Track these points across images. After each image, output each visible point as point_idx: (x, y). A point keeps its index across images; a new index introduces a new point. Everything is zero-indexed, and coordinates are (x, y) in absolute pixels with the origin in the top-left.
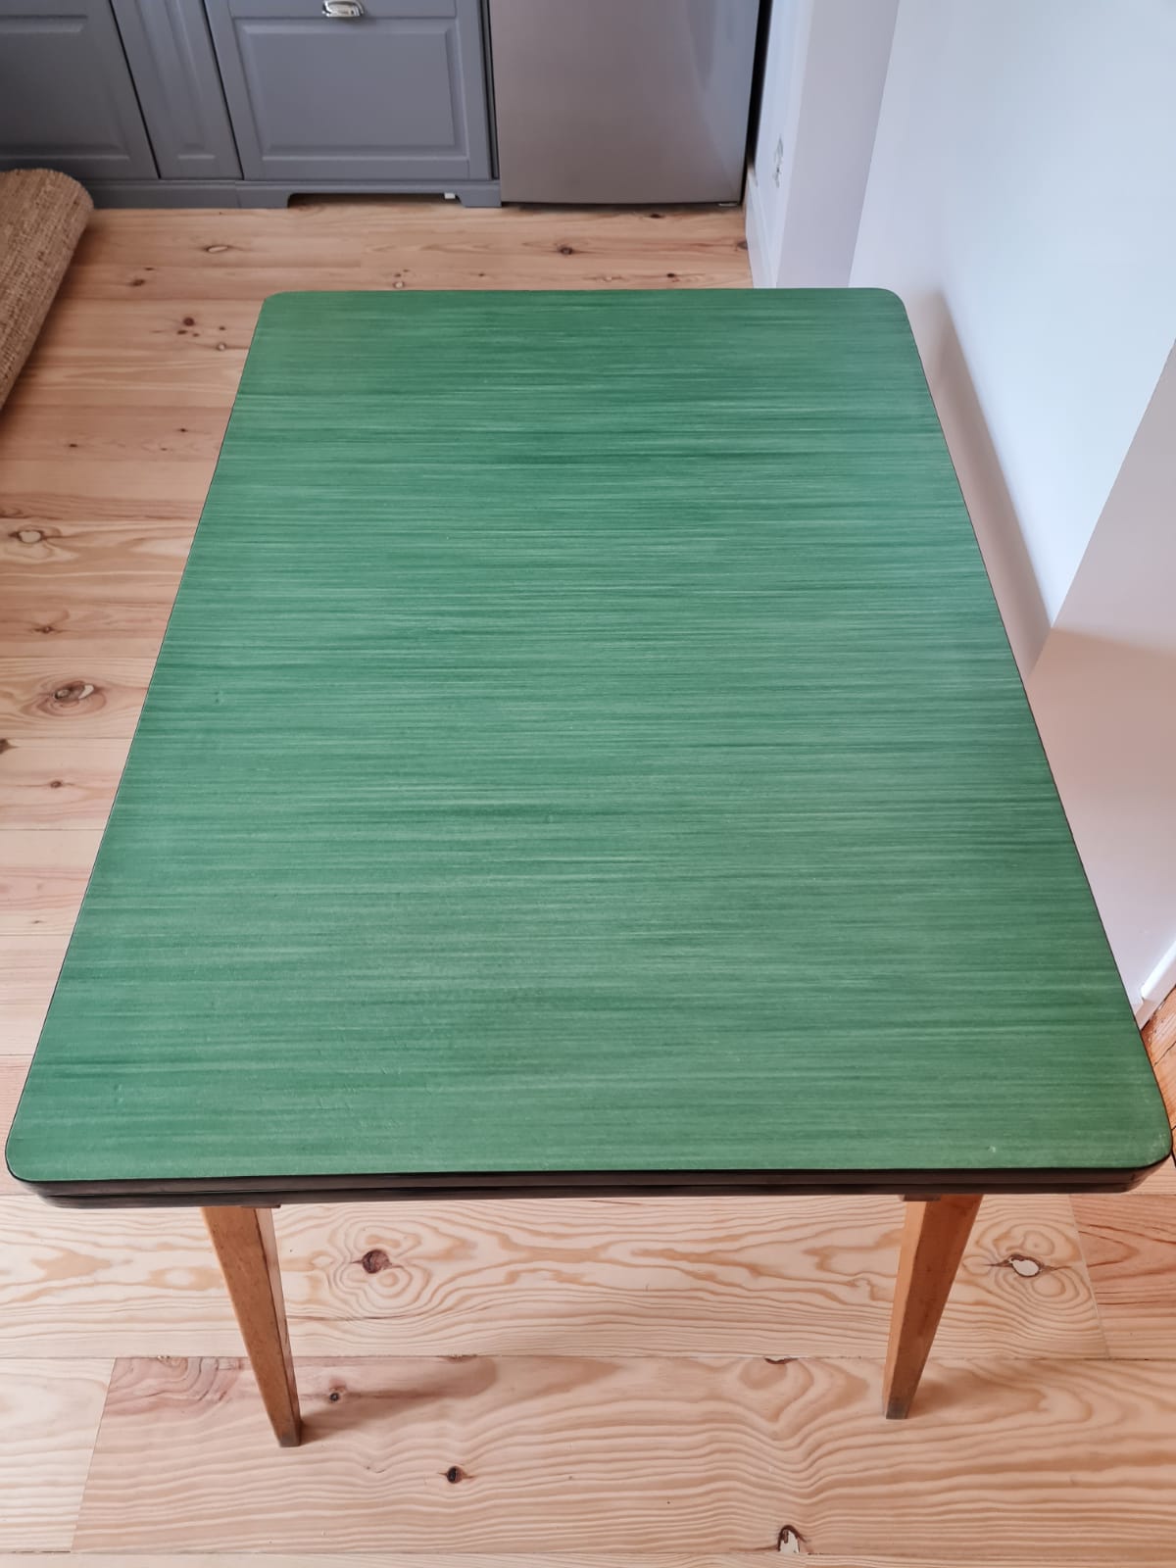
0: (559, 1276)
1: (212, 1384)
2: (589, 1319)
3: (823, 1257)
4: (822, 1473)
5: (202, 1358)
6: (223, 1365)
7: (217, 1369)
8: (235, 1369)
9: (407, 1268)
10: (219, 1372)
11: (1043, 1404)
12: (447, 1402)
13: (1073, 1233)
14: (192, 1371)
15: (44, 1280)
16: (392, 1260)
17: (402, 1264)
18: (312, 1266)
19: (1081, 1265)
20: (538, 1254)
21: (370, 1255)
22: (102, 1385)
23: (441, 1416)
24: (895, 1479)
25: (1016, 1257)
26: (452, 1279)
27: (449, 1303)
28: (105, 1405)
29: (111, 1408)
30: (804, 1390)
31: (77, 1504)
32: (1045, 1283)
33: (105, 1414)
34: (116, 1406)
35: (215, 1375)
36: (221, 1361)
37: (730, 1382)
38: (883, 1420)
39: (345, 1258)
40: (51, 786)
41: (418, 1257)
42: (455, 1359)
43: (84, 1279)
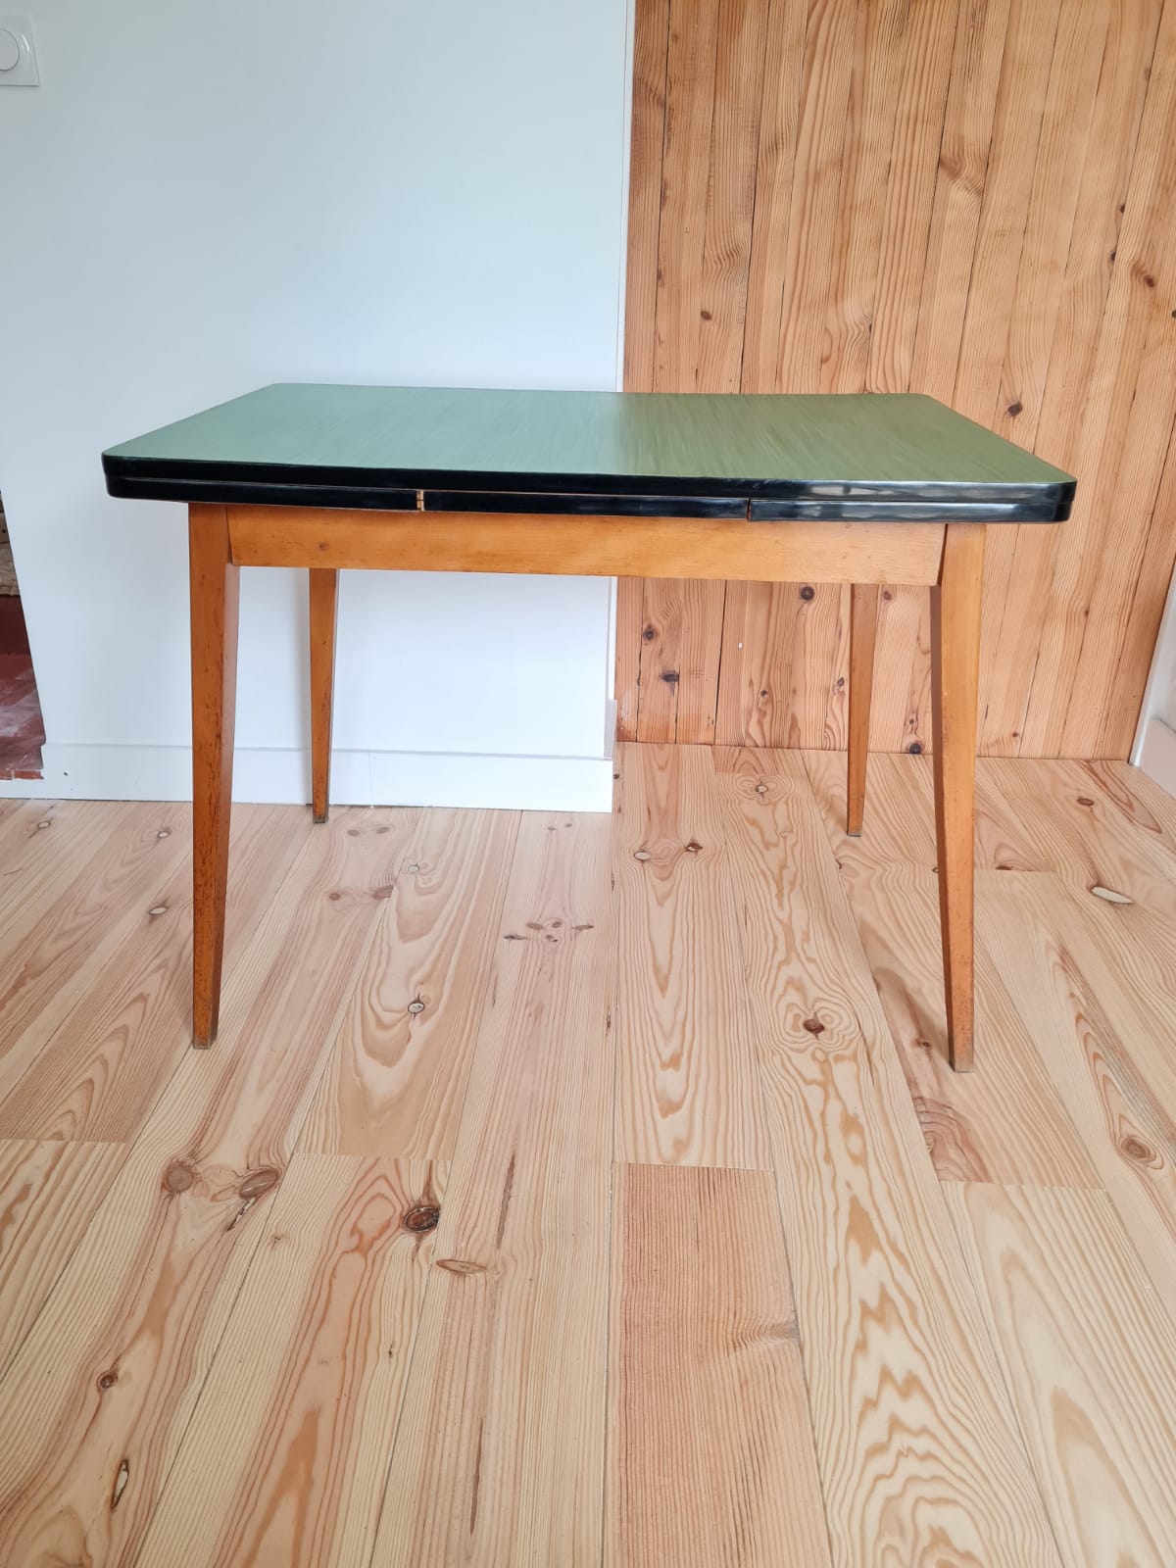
0: (806, 938)
1: (940, 1114)
2: (833, 930)
5: (921, 1123)
6: (923, 1108)
7: (927, 1112)
8: (923, 1101)
9: (816, 1009)
10: (931, 1109)
12: (910, 989)
13: (740, 774)
14: (934, 1128)
15: (883, 1252)
16: (811, 1017)
17: (813, 1013)
18: (826, 1061)
19: (758, 776)
20: (790, 947)
21: (811, 1030)
22: (967, 1187)
23: (919, 991)
24: (893, 838)
25: (757, 790)
26: (819, 988)
27: (839, 990)
28: (981, 1181)
29: (983, 1178)
30: (853, 858)
31: (1068, 1190)
33: (989, 1180)
34: (980, 1173)
35: (933, 1113)
36: (919, 1110)
37: (856, 882)
39: (814, 1043)
40: (108, 1387)
41: (805, 1003)
42: (878, 987)
43: (873, 1216)
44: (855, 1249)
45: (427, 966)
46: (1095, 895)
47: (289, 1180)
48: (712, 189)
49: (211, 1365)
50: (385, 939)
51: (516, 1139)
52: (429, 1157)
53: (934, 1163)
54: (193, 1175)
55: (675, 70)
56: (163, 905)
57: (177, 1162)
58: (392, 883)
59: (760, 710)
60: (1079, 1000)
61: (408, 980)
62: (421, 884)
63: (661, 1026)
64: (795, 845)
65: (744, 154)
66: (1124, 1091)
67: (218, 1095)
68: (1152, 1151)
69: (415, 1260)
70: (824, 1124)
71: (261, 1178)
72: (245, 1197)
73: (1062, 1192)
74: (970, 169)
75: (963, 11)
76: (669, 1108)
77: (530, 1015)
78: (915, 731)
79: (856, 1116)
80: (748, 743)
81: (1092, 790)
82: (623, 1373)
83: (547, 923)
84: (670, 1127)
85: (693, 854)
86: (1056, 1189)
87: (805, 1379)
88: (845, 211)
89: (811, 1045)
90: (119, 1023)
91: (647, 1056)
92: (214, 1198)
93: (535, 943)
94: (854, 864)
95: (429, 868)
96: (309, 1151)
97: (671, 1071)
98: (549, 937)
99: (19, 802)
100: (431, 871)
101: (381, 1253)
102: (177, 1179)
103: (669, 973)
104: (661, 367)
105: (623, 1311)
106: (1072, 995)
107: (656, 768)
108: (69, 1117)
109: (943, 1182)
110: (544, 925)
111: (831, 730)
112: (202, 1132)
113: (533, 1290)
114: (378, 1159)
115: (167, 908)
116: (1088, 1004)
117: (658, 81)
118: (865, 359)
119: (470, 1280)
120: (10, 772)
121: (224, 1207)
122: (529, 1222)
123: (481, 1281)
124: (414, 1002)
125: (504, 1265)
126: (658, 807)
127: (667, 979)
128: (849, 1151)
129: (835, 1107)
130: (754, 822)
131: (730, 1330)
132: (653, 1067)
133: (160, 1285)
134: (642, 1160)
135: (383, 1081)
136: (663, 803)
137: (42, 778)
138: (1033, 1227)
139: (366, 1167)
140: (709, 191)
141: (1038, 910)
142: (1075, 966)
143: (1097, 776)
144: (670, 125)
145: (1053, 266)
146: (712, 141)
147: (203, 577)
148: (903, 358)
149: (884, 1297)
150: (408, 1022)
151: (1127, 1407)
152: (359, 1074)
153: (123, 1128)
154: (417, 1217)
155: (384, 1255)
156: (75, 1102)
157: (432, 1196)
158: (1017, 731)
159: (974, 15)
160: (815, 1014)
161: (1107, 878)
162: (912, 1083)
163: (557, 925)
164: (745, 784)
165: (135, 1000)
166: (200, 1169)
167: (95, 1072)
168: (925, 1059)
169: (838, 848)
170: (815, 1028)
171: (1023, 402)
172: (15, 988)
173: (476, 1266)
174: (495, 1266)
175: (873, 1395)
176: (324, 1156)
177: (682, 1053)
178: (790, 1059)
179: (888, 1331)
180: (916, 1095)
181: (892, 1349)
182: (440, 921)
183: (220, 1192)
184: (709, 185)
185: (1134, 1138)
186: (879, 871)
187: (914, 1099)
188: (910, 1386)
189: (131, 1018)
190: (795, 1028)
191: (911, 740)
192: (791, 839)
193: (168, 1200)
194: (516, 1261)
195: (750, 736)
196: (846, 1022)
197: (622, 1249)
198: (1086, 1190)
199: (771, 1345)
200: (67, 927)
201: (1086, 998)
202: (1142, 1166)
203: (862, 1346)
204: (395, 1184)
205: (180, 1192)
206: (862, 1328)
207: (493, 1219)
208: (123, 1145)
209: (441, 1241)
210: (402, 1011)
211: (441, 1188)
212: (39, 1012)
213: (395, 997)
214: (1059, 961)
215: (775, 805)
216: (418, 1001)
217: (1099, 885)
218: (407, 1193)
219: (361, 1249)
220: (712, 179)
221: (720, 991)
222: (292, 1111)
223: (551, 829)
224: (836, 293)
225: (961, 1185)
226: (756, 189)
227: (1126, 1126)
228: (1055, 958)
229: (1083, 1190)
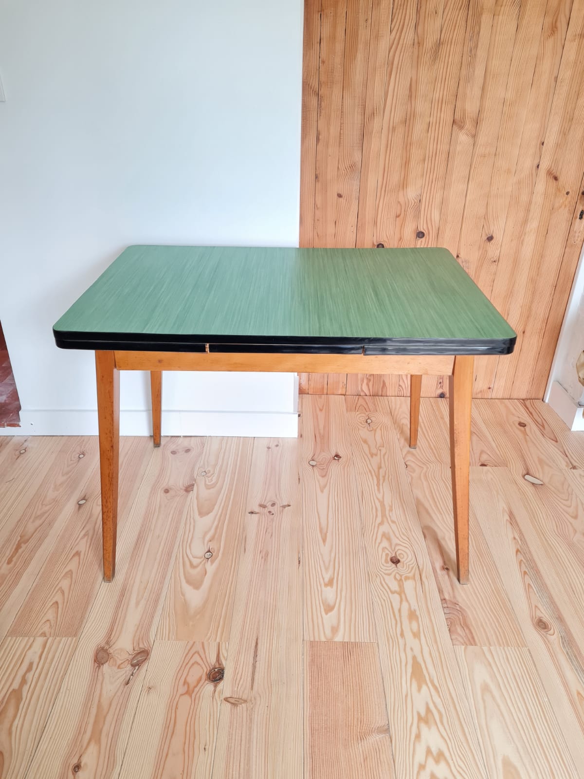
0: (391, 510)
1: (453, 608)
2: (404, 504)
3: (373, 455)
5: (445, 613)
6: (445, 605)
7: (447, 607)
8: (446, 601)
9: (396, 550)
10: (449, 606)
12: (439, 538)
13: (358, 413)
14: (450, 616)
15: (427, 685)
16: (394, 555)
17: (394, 552)
18: (401, 580)
19: (367, 413)
20: (384, 515)
21: (393, 562)
22: (465, 649)
23: (444, 539)
24: (432, 449)
25: (367, 422)
26: (398, 538)
27: (407, 539)
28: (472, 645)
29: (473, 643)
30: (413, 462)
31: (511, 649)
33: (476, 645)
34: (471, 641)
37: (415, 475)
39: (395, 570)
40: (77, 771)
41: (391, 547)
44: (415, 685)
45: (212, 531)
46: (526, 480)
47: (153, 655)
48: (342, 135)
49: (124, 758)
50: (192, 516)
51: (258, 629)
52: (218, 640)
53: (450, 636)
54: (108, 654)
55: (323, 78)
56: (84, 499)
57: (101, 647)
58: (194, 482)
59: (367, 379)
60: (518, 542)
61: (204, 538)
62: (207, 483)
63: (324, 561)
64: (384, 455)
65: (358, 118)
66: (537, 593)
67: (118, 607)
68: (550, 626)
69: (214, 698)
70: (400, 616)
71: (139, 655)
72: (133, 666)
73: (508, 649)
74: (468, 125)
75: (465, 49)
76: (329, 609)
77: (262, 558)
78: (442, 387)
79: (415, 611)
80: (362, 394)
81: (526, 419)
82: (311, 756)
83: (268, 504)
84: (329, 619)
85: (337, 461)
86: (506, 648)
87: (393, 755)
88: (407, 146)
89: (393, 571)
90: (67, 570)
91: (318, 579)
92: (119, 667)
93: (263, 516)
94: (412, 465)
95: (212, 472)
96: (162, 639)
97: (329, 588)
98: (270, 512)
99: (10, 438)
100: (212, 474)
101: (198, 696)
102: (101, 657)
103: (327, 532)
104: (318, 220)
105: (310, 722)
106: (515, 538)
107: (318, 410)
108: (48, 623)
109: (454, 646)
110: (267, 505)
111: (402, 388)
112: (111, 630)
113: (268, 712)
114: (194, 642)
115: (86, 500)
116: (522, 543)
117: (315, 83)
118: (417, 215)
119: (240, 708)
120: (4, 424)
121: (124, 672)
122: (266, 674)
123: (245, 709)
124: (208, 552)
125: (255, 699)
126: (320, 433)
127: (326, 535)
128: (412, 631)
129: (405, 605)
130: (365, 442)
131: (359, 730)
132: (321, 585)
133: (97, 716)
134: (317, 639)
135: (195, 597)
136: (322, 431)
137: (20, 426)
138: (495, 669)
139: (188, 648)
140: (340, 136)
141: (499, 490)
142: (516, 522)
143: (528, 409)
144: (320, 104)
145: (509, 171)
146: (342, 112)
147: (103, 377)
148: (436, 215)
149: (428, 710)
150: (205, 563)
151: (535, 764)
152: (183, 595)
153: (73, 629)
154: (214, 674)
155: (200, 696)
156: (50, 615)
157: (220, 662)
158: (491, 387)
159: (471, 51)
160: (396, 553)
161: (532, 471)
162: (440, 591)
163: (273, 505)
164: (361, 418)
165: (74, 556)
166: (111, 651)
167: (58, 598)
168: (446, 577)
169: (406, 455)
170: (395, 561)
171: (494, 236)
172: (17, 549)
173: (243, 700)
174: (251, 700)
175: (423, 763)
176: (169, 641)
177: (334, 578)
178: (384, 580)
179: (430, 728)
180: (442, 598)
181: (432, 738)
182: (218, 503)
183: (122, 663)
184: (340, 133)
185: (541, 619)
186: (425, 469)
187: (441, 600)
188: (440, 757)
189: (73, 566)
190: (386, 562)
191: (440, 391)
192: (383, 450)
193: (97, 669)
194: (260, 696)
195: (363, 391)
196: (410, 556)
197: (309, 688)
198: (519, 648)
199: (377, 738)
200: (39, 513)
201: (521, 540)
202: (544, 633)
203: (418, 736)
204: (203, 656)
205: (103, 664)
206: (418, 727)
207: (249, 674)
208: (74, 639)
209: (226, 686)
210: (202, 557)
211: (224, 657)
212: (29, 564)
213: (198, 549)
214: (509, 519)
215: (375, 430)
216: (209, 551)
217: (528, 474)
218: (208, 660)
219: (189, 693)
220: (342, 131)
221: (351, 541)
222: (153, 617)
223: (269, 448)
224: (403, 185)
225: (463, 647)
226: (364, 135)
227: (538, 611)
228: (507, 517)
229: (518, 648)
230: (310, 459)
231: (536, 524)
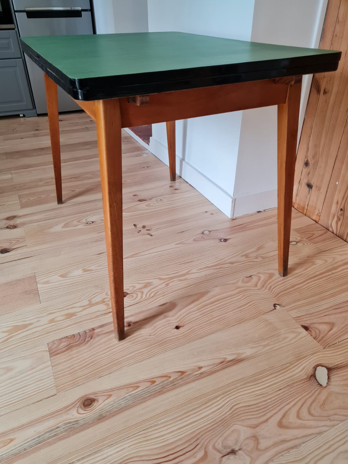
1: (86, 337)
3: (246, 256)
4: (275, 292)
5: (79, 333)
6: (88, 332)
8: (92, 331)
10: (87, 334)
11: (315, 263)
12: (165, 314)
13: (299, 235)
14: (77, 336)
15: (9, 335)
16: (129, 293)
18: (105, 302)
19: (305, 239)
22: (46, 351)
24: (293, 287)
25: (291, 242)
26: (150, 291)
27: (152, 296)
29: (51, 355)
30: (259, 279)
31: (53, 381)
32: (299, 244)
33: (51, 357)
34: (53, 353)
35: (86, 335)
36: (86, 331)
37: (240, 284)
38: (282, 278)
41: (136, 290)
42: (161, 305)
43: (24, 330)
47: (14, 230)
52: (27, 245)
53: (57, 340)
54: (13, 219)
57: (16, 216)
58: (148, 200)
59: (338, 217)
60: (197, 371)
62: (152, 204)
64: (253, 262)
66: (129, 395)
67: (42, 211)
70: (68, 309)
71: (13, 226)
72: (7, 227)
73: (51, 380)
76: (64, 276)
77: (97, 240)
79: (76, 316)
83: (148, 228)
84: (55, 278)
85: (219, 241)
86: (52, 377)
91: (88, 265)
92: (5, 224)
93: (135, 230)
94: (254, 280)
95: (162, 202)
97: (82, 271)
98: (140, 231)
99: (145, 149)
100: (160, 203)
106: (200, 368)
108: (28, 200)
109: (46, 344)
110: (146, 228)
116: (196, 375)
121: (3, 226)
124: (92, 222)
126: (246, 226)
127: (132, 257)
128: (55, 318)
129: (79, 309)
130: (261, 248)
132: (83, 267)
134: (36, 277)
135: (57, 229)
136: (249, 226)
137: (149, 145)
141: (273, 346)
142: (229, 366)
150: (83, 224)
152: (56, 225)
153: (25, 206)
156: (33, 199)
157: (13, 250)
160: (132, 293)
162: (102, 326)
163: (148, 230)
169: (265, 273)
178: (101, 293)
180: (96, 328)
183: (8, 224)
185: (96, 401)
186: (256, 288)
187: (92, 328)
193: (4, 219)
195: (332, 227)
196: (133, 302)
201: (201, 374)
202: (77, 405)
205: (7, 220)
208: (20, 208)
210: (87, 221)
211: (17, 250)
217: (329, 369)
223: (206, 212)
227: (105, 398)
228: (230, 358)
229: (55, 386)
230: (210, 230)
231: (238, 385)
